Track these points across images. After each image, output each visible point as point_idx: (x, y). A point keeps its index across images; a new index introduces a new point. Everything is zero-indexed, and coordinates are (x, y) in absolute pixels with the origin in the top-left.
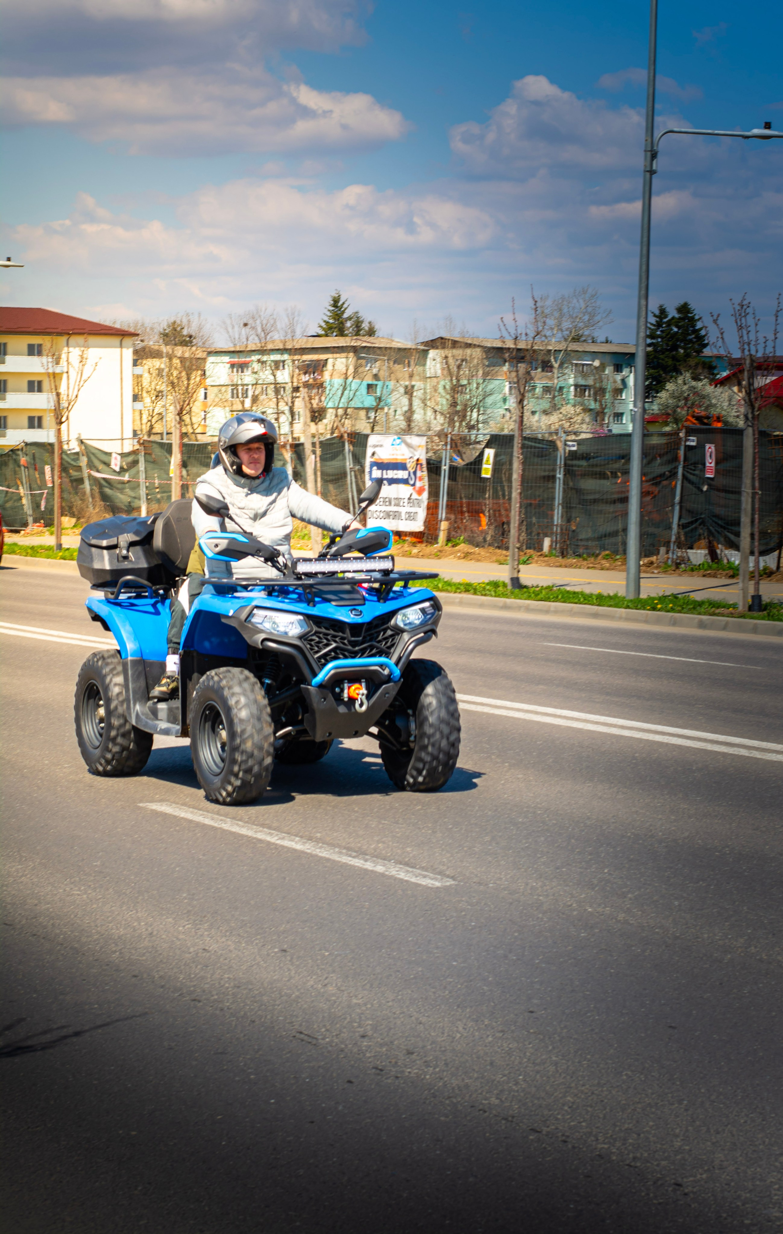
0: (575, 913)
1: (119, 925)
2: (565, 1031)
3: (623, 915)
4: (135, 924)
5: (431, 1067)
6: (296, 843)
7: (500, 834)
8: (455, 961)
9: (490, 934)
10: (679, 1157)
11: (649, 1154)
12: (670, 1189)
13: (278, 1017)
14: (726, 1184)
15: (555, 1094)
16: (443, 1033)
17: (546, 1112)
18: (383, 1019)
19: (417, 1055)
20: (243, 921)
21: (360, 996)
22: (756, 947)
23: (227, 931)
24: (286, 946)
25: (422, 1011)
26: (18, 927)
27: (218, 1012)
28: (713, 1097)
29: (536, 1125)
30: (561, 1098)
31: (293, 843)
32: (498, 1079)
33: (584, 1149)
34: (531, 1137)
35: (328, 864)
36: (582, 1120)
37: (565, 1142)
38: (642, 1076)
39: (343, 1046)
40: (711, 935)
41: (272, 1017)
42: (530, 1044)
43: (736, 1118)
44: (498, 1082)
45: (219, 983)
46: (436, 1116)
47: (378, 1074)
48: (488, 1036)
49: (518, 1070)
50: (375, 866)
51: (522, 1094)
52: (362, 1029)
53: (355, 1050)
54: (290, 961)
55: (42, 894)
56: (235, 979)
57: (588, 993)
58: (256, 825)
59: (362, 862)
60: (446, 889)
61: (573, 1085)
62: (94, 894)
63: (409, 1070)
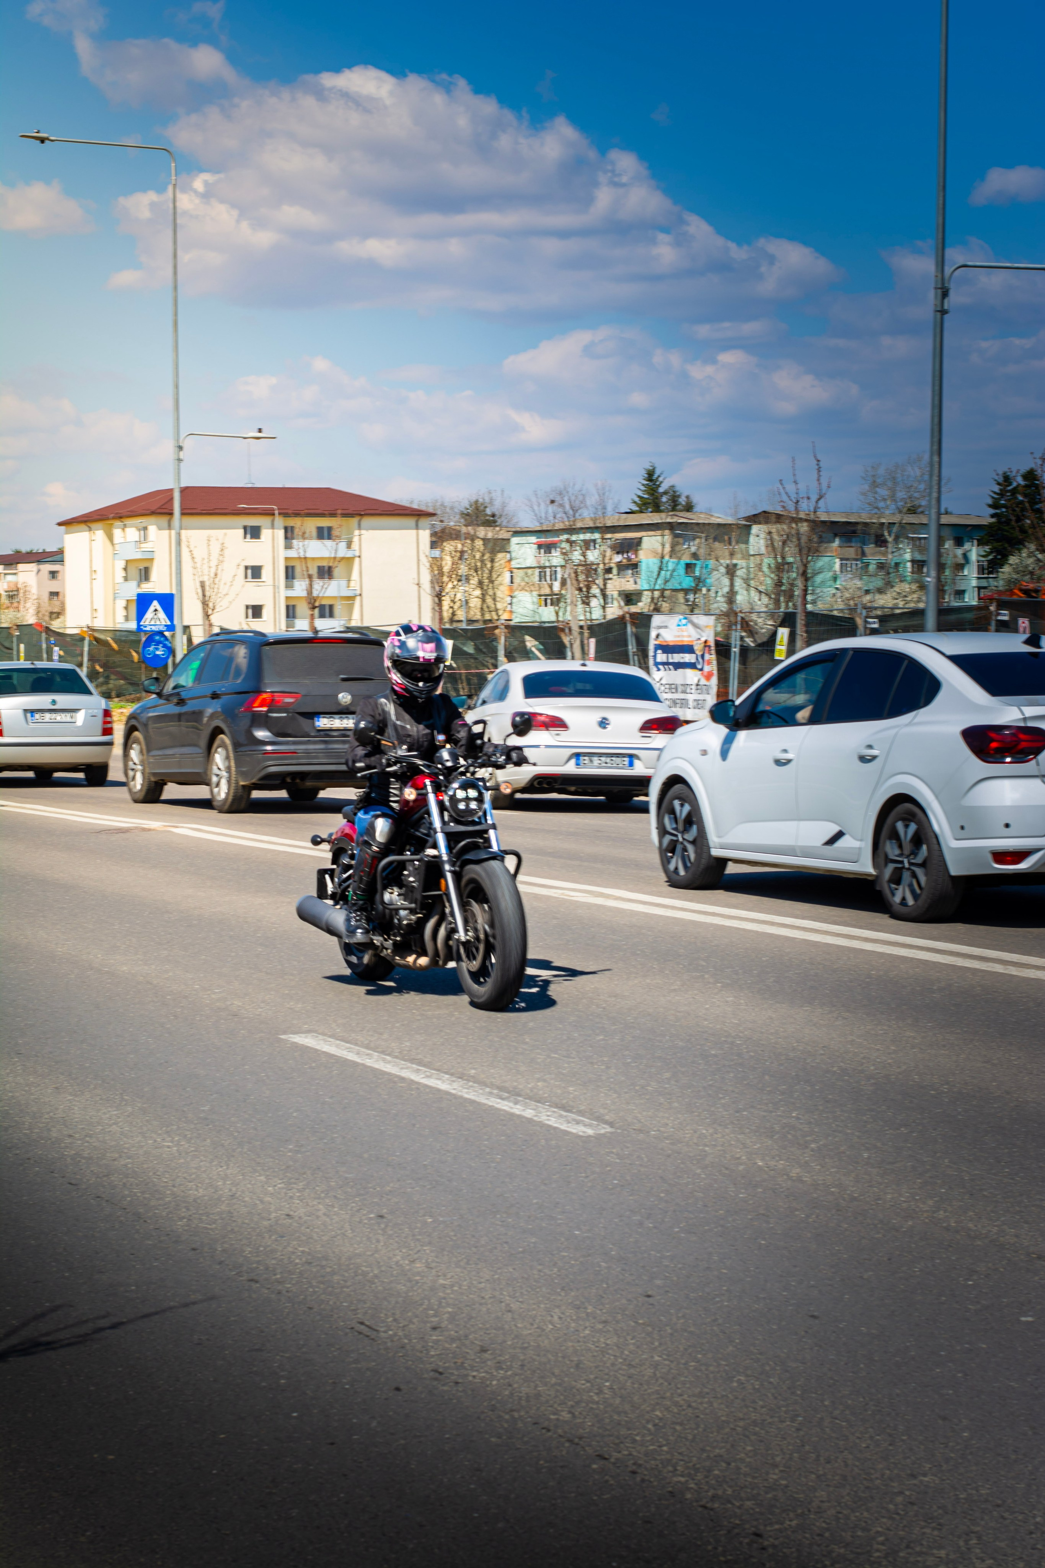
0: (741, 1168)
1: (199, 1185)
2: (682, 1321)
3: (798, 1170)
4: (220, 1183)
5: (502, 1369)
6: (444, 1082)
7: (683, 1069)
8: (579, 1229)
9: (631, 1195)
10: (770, 1496)
11: (734, 1491)
12: (747, 1540)
13: (342, 1302)
14: (819, 1535)
15: (643, 1407)
16: (532, 1324)
17: (624, 1432)
18: (467, 1306)
19: (491, 1354)
20: (346, 1178)
21: (449, 1276)
22: (945, 1211)
23: (322, 1192)
24: (385, 1211)
25: (517, 1294)
26: (84, 1187)
27: (273, 1296)
28: (837, 1412)
29: (605, 1449)
30: (648, 1412)
31: (439, 1082)
32: (579, 1386)
33: (655, 1483)
34: (595, 1466)
35: (471, 1108)
36: (664, 1443)
37: (634, 1472)
38: (758, 1383)
39: (406, 1341)
40: (896, 1195)
41: (335, 1303)
42: (632, 1339)
43: (857, 1441)
44: (578, 1390)
45: (290, 1258)
46: (487, 1436)
47: (436, 1379)
48: (586, 1328)
49: (607, 1374)
50: (524, 1110)
51: (602, 1407)
52: (437, 1319)
53: (419, 1347)
54: (383, 1230)
55: (127, 1146)
56: (309, 1254)
57: (724, 1271)
58: (405, 1060)
59: (511, 1104)
60: (598, 1137)
61: (668, 1394)
62: (187, 1146)
63: (475, 1374)
